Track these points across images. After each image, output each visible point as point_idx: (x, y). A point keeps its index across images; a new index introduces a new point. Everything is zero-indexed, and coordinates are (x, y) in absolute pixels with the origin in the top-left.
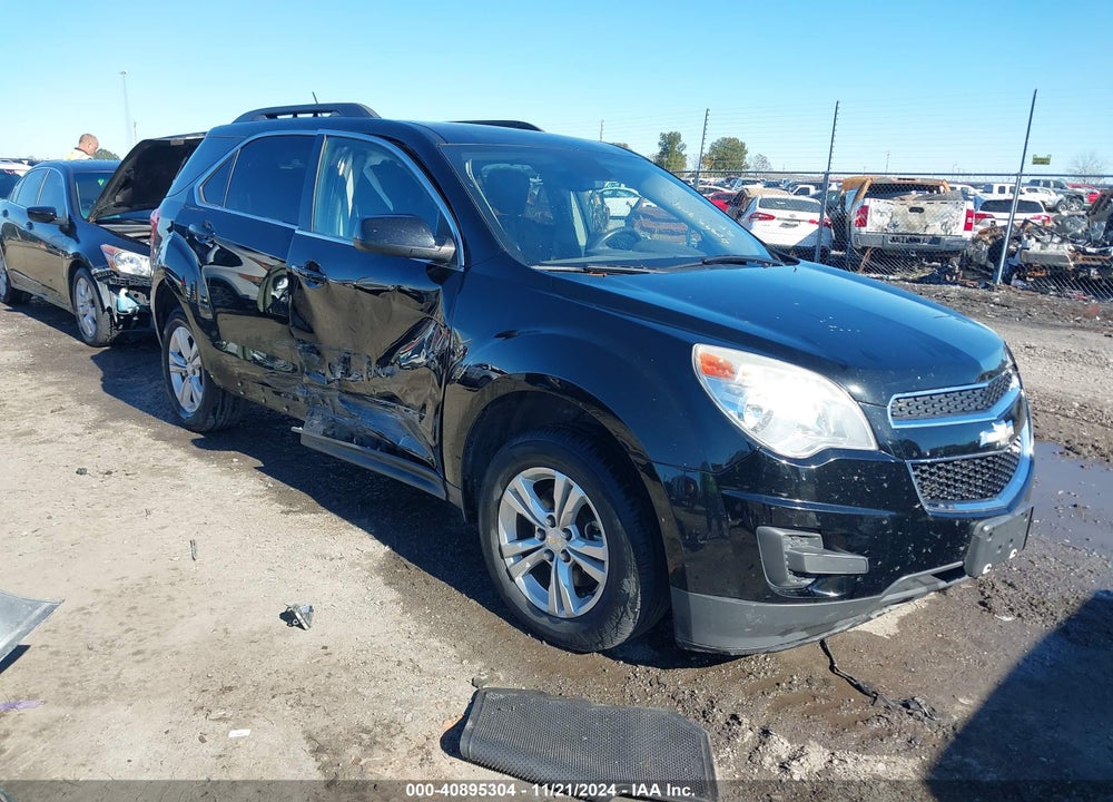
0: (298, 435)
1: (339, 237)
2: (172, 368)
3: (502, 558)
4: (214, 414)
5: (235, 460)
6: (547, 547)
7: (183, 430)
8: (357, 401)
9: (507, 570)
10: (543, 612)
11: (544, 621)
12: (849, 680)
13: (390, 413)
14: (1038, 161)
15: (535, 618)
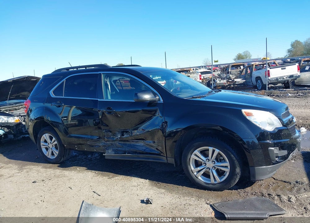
0: (104, 156)
1: (110, 99)
2: (42, 147)
3: (193, 173)
4: (63, 157)
5: (78, 169)
6: (207, 167)
7: (51, 165)
8: (125, 143)
9: (195, 176)
10: (209, 184)
11: (210, 186)
12: (281, 181)
13: (138, 144)
14: (215, 62)
15: (207, 186)
